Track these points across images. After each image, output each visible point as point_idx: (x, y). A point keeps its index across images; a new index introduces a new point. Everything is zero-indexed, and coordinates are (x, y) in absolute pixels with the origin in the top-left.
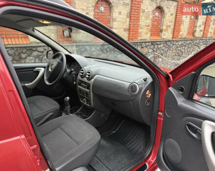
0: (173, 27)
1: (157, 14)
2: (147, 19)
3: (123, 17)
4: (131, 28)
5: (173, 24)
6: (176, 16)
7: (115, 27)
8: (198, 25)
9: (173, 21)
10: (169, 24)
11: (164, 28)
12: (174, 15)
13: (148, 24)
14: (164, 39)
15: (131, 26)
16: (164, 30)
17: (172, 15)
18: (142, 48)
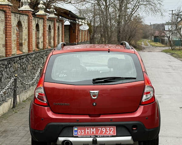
0: (27, 40)
3: (1, 33)
4: (7, 44)
5: (27, 37)
6: (29, 29)
8: (40, 37)
9: (27, 34)
10: (25, 37)
11: (23, 41)
12: (27, 28)
13: (15, 39)
14: (24, 53)
16: (23, 44)
18: (14, 63)
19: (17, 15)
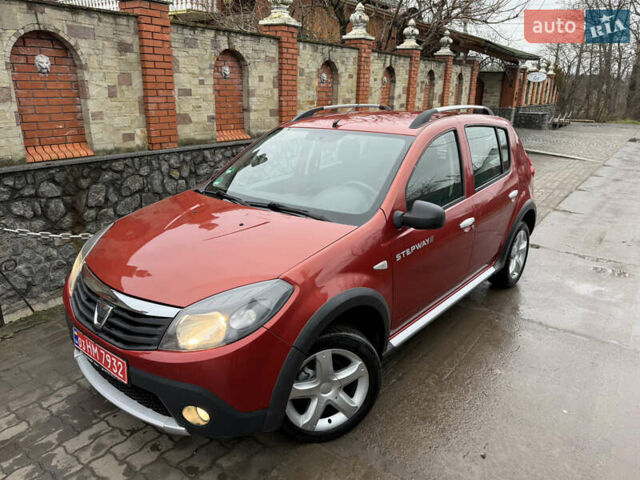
0: (354, 102)
1: (324, 76)
2: (309, 89)
3: (266, 86)
4: (284, 109)
5: (354, 94)
6: (359, 78)
7: (253, 107)
8: (396, 95)
9: (355, 89)
10: (348, 96)
12: (355, 77)
13: (311, 99)
15: (284, 103)
17: (351, 76)
19: (320, 47)
